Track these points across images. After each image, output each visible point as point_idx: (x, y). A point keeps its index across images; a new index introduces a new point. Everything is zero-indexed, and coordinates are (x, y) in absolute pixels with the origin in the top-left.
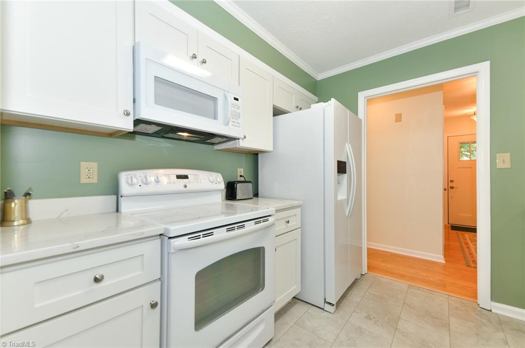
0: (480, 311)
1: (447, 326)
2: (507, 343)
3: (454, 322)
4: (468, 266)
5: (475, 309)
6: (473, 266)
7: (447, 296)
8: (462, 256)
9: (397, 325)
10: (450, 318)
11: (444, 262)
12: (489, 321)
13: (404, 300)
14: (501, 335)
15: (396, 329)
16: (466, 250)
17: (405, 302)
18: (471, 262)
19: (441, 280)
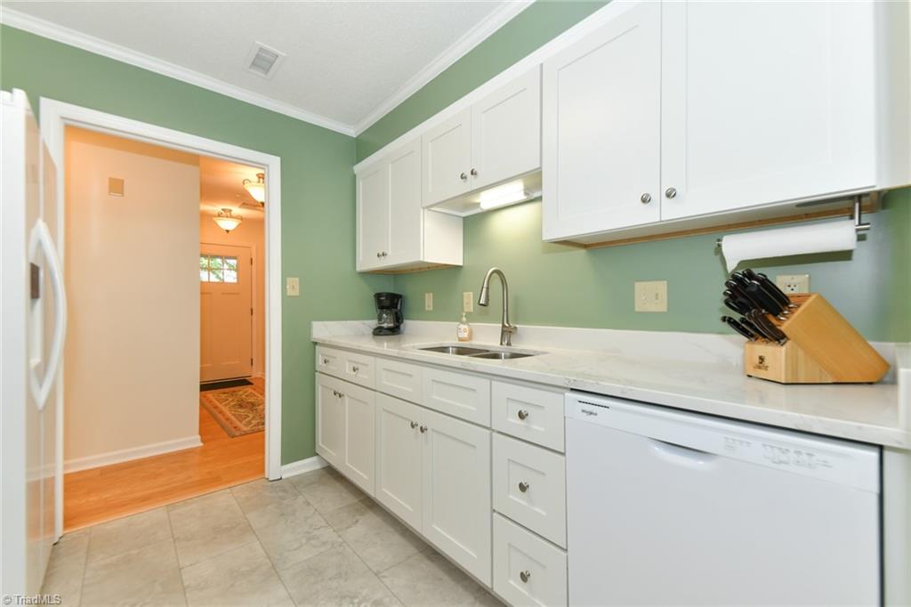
0: (272, 486)
1: (249, 529)
2: (309, 504)
3: (253, 517)
4: (233, 437)
5: (267, 486)
6: (238, 434)
7: (228, 490)
8: (218, 426)
9: (182, 583)
10: (247, 516)
11: (201, 444)
12: (285, 491)
13: (173, 536)
14: (301, 499)
15: (184, 589)
16: (220, 416)
17: (176, 537)
18: (234, 430)
19: (210, 473)
